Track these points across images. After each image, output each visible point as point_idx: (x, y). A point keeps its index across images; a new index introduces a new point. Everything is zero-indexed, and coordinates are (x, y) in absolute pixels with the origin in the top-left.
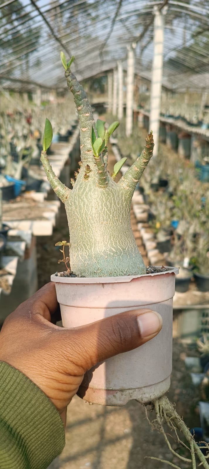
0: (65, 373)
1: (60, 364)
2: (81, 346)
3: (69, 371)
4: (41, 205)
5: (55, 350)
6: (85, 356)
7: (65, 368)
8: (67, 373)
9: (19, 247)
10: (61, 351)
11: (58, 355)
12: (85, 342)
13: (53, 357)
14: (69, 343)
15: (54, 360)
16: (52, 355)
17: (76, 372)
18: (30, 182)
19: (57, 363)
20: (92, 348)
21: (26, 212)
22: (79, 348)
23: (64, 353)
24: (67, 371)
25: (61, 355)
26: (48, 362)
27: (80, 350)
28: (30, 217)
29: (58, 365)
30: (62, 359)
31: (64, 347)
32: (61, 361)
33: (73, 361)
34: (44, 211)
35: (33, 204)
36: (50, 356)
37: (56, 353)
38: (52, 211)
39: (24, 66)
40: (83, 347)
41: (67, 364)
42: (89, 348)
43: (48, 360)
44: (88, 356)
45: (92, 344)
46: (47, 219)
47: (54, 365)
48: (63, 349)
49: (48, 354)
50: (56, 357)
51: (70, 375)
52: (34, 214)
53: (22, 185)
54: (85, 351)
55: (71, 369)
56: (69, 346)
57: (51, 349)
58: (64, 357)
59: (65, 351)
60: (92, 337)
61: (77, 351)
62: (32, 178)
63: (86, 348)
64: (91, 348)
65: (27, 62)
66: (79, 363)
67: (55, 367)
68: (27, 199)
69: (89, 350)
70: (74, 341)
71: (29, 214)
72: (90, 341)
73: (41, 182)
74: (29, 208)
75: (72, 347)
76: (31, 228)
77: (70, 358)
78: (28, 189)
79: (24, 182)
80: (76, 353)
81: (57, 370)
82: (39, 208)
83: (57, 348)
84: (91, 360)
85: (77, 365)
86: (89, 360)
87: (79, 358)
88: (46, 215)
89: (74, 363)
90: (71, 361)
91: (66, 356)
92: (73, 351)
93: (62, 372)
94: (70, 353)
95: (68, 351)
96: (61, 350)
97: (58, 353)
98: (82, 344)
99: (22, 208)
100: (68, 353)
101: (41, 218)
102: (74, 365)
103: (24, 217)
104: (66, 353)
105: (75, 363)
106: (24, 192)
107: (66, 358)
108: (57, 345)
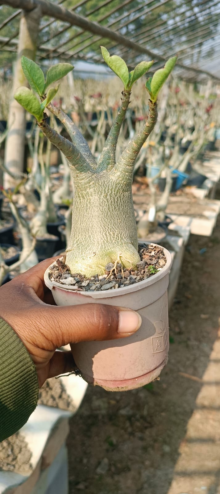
0: (33, 344)
1: (30, 334)
2: (56, 321)
3: (38, 343)
4: (201, 203)
5: (29, 319)
6: (58, 332)
7: (34, 338)
8: (35, 344)
9: (176, 242)
10: (35, 322)
11: (30, 324)
12: (61, 318)
13: (25, 325)
14: (45, 315)
15: (25, 328)
16: (25, 323)
17: (44, 345)
18: (193, 176)
19: (27, 332)
20: (67, 326)
21: (186, 207)
22: (53, 322)
23: (37, 324)
24: (36, 342)
25: (34, 325)
26: (19, 329)
27: (53, 325)
28: (189, 213)
29: (27, 333)
30: (33, 329)
31: (39, 318)
32: (31, 331)
33: (44, 334)
34: (204, 210)
35: (193, 200)
36: (22, 324)
37: (29, 322)
38: (214, 210)
39: (196, 56)
40: (58, 322)
41: (37, 335)
42: (63, 325)
43: (20, 327)
44: (60, 332)
45: (67, 322)
46: (207, 218)
47: (24, 333)
48: (37, 319)
49: (21, 322)
50: (28, 326)
51: (38, 346)
52: (193, 210)
53: (184, 178)
54: (58, 326)
55: (40, 341)
56: (44, 318)
57: (26, 317)
58: (36, 328)
59: (38, 322)
60: (70, 315)
61: (50, 325)
62: (196, 172)
63: (60, 324)
64: (65, 325)
65: (200, 52)
66: (50, 337)
67: (25, 335)
68: (187, 194)
69: (63, 327)
70: (51, 314)
71: (189, 210)
72: (66, 318)
73: (204, 178)
74: (189, 203)
75: (46, 320)
76: (189, 224)
77: (41, 330)
78: (190, 183)
79: (187, 176)
80: (48, 326)
81: (26, 339)
82: (199, 204)
83: (32, 318)
84: (63, 337)
85: (47, 339)
86: (60, 336)
87: (50, 332)
88: (207, 213)
89: (44, 336)
90: (42, 334)
91: (38, 327)
92: (47, 324)
93: (31, 341)
94: (43, 325)
95: (41, 322)
96: (35, 320)
97: (31, 323)
98: (58, 319)
99: (181, 202)
100: (40, 325)
101: (201, 216)
102: (44, 338)
103: (182, 213)
104: (39, 324)
105: (46, 336)
106: (184, 186)
107: (38, 329)
108: (33, 315)
